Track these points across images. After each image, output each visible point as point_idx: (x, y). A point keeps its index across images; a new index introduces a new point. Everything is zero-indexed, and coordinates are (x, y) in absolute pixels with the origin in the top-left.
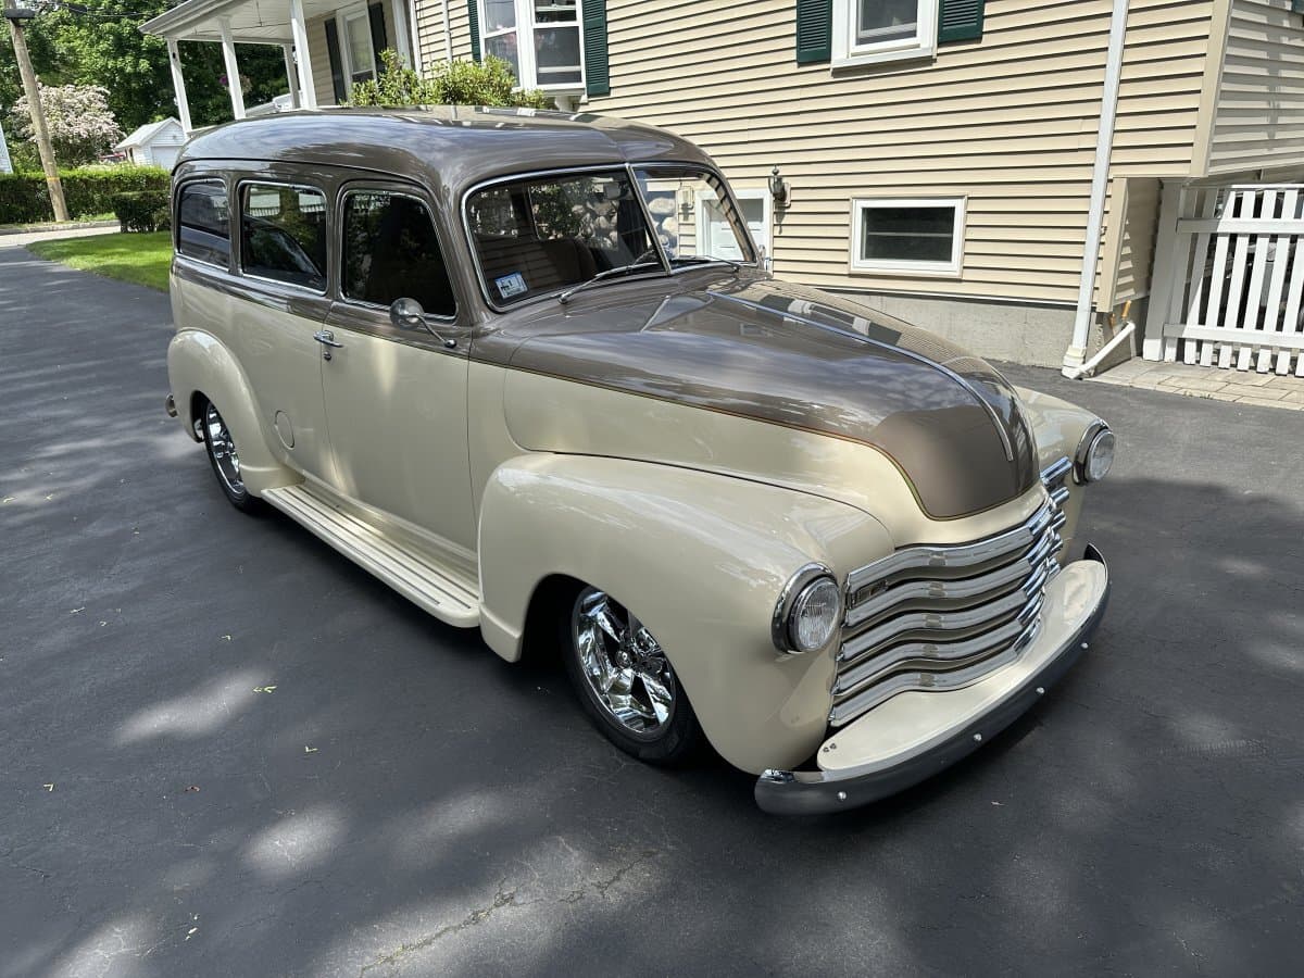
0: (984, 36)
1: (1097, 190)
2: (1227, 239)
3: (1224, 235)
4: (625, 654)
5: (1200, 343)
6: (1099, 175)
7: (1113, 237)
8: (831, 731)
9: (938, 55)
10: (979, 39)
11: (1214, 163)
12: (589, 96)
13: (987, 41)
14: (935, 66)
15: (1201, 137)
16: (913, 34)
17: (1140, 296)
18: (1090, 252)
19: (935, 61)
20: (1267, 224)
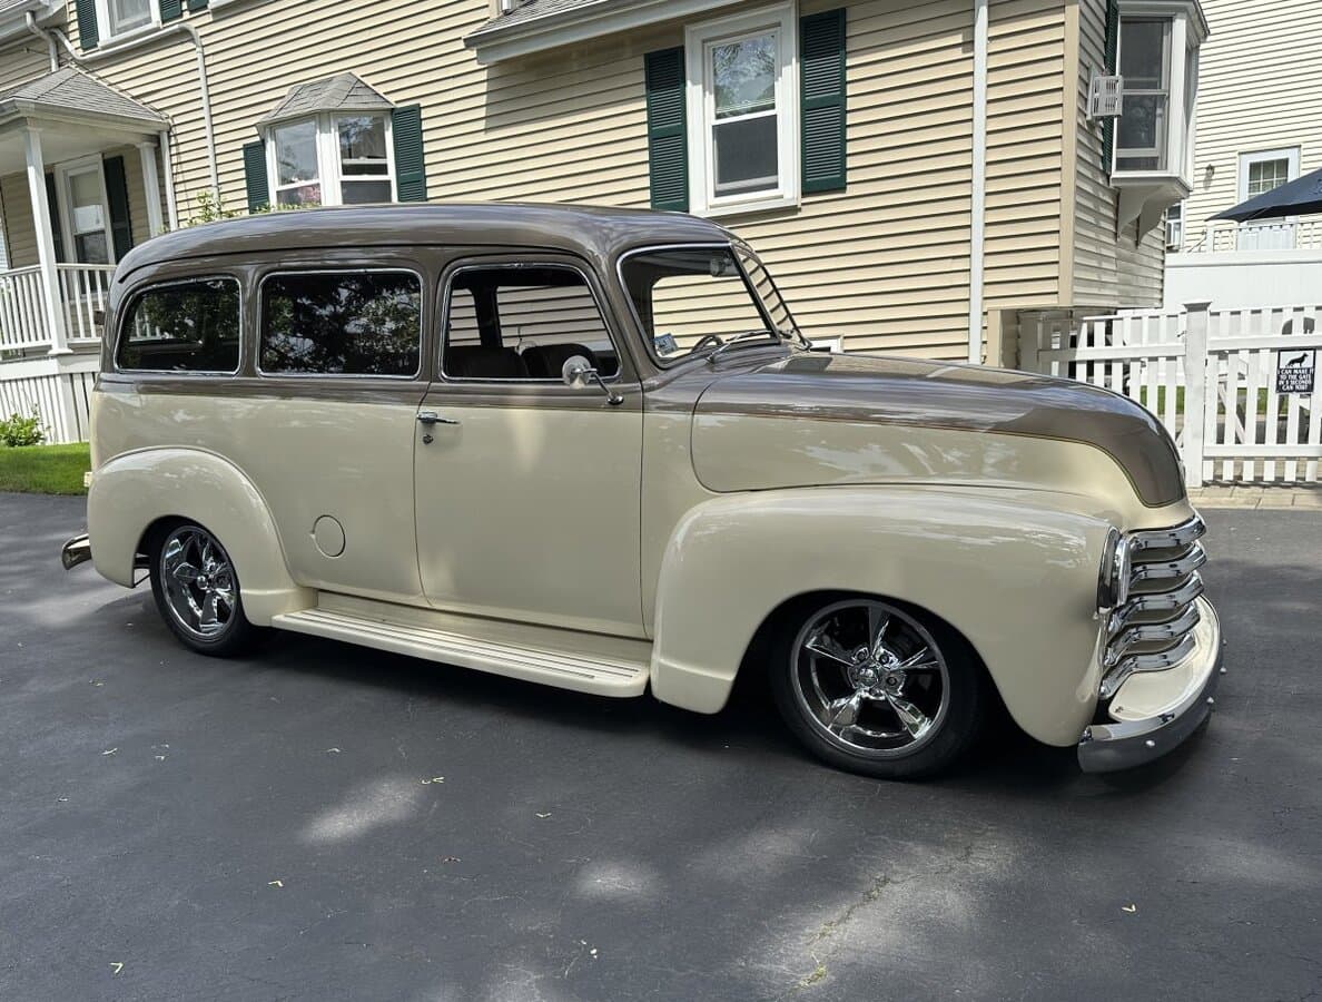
0: (848, 187)
1: (976, 321)
2: (1085, 366)
3: (1081, 362)
6: (975, 308)
9: (803, 204)
10: (843, 189)
11: (1076, 293)
13: (851, 191)
14: (800, 215)
15: (1065, 271)
16: (775, 186)
19: (800, 210)
20: (1117, 351)
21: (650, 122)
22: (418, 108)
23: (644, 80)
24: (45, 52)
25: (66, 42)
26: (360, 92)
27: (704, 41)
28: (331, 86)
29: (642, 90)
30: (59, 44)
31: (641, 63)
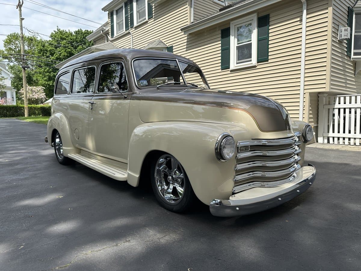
0: (269, 60)
1: (301, 96)
2: (337, 110)
3: (336, 108)
4: (170, 177)
5: (333, 138)
6: (301, 92)
7: (307, 108)
8: (234, 194)
9: (257, 65)
10: (268, 61)
11: (332, 88)
12: (168, 80)
13: (270, 61)
14: (257, 68)
15: (328, 81)
16: (251, 61)
17: (316, 125)
18: (301, 112)
19: (257, 67)
20: (348, 105)
21: (222, 46)
22: (173, 46)
23: (220, 36)
24: (105, 39)
25: (108, 37)
26: (161, 43)
27: (235, 26)
28: (155, 42)
29: (220, 39)
30: (107, 37)
31: (220, 32)
